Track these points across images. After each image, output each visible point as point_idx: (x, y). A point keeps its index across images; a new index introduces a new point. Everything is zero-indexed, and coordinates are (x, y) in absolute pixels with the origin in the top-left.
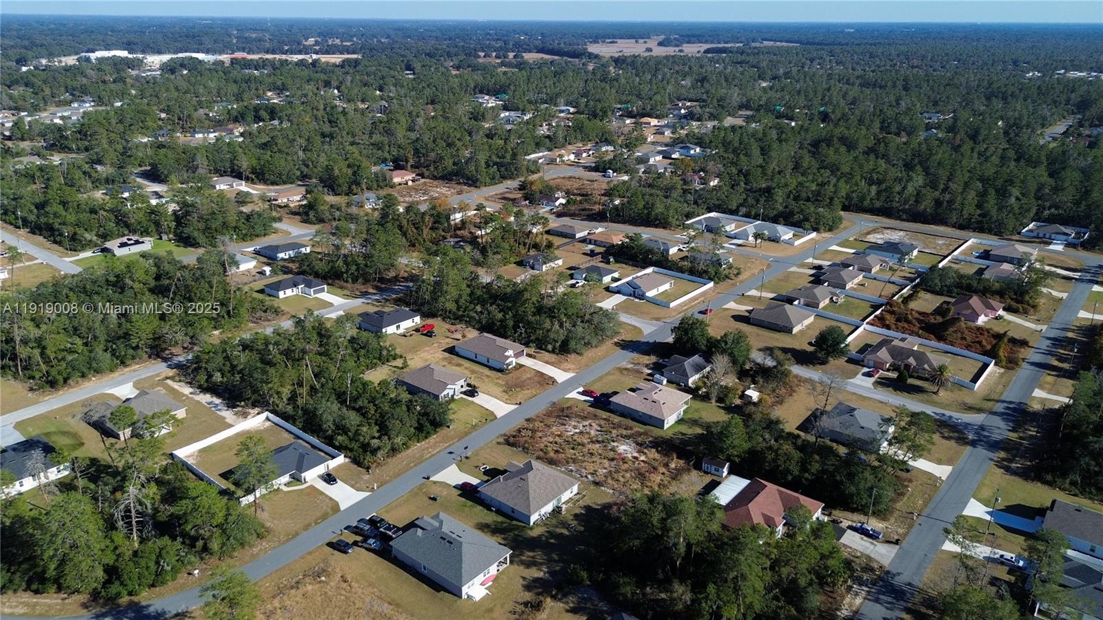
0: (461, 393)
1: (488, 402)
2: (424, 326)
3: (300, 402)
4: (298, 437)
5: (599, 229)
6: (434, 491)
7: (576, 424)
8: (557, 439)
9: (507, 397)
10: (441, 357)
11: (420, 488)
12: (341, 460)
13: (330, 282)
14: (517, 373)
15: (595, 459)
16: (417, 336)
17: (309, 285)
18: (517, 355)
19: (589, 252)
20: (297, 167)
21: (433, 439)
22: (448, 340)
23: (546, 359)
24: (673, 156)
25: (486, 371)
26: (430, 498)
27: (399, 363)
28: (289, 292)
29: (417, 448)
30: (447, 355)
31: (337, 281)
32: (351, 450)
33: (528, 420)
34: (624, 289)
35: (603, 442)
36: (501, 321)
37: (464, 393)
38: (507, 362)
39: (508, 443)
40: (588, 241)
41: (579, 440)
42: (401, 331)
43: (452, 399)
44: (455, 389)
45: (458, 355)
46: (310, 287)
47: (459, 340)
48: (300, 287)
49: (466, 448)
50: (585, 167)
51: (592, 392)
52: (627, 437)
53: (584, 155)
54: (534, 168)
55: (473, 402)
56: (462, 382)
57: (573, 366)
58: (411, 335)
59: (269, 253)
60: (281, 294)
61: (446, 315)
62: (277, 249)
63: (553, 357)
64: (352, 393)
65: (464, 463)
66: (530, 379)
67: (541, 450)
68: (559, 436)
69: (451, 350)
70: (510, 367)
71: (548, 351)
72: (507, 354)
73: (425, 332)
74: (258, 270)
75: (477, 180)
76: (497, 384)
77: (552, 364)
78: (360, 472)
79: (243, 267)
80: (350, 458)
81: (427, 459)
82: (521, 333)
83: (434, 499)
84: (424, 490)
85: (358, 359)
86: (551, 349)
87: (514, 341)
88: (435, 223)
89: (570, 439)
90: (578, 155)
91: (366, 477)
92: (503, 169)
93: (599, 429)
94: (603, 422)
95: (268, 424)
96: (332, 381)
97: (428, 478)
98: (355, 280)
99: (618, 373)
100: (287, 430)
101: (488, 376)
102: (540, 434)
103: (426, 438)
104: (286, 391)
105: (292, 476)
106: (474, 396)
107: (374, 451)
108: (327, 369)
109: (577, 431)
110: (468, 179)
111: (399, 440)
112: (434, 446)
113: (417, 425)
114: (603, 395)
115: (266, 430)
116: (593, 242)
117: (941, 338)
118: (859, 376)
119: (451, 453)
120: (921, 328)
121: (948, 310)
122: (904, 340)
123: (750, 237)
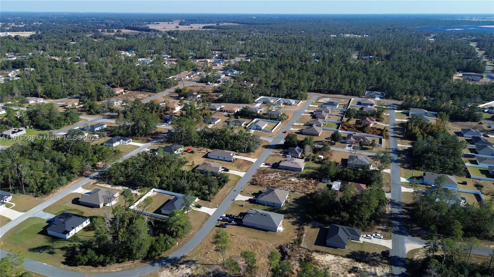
35: (285, 179)
40: (223, 111)
52: (292, 176)
93: (280, 175)
116: (226, 111)
117: (364, 132)
118: (347, 147)
120: (356, 129)
121: (362, 122)
122: (355, 134)
123: (281, 104)
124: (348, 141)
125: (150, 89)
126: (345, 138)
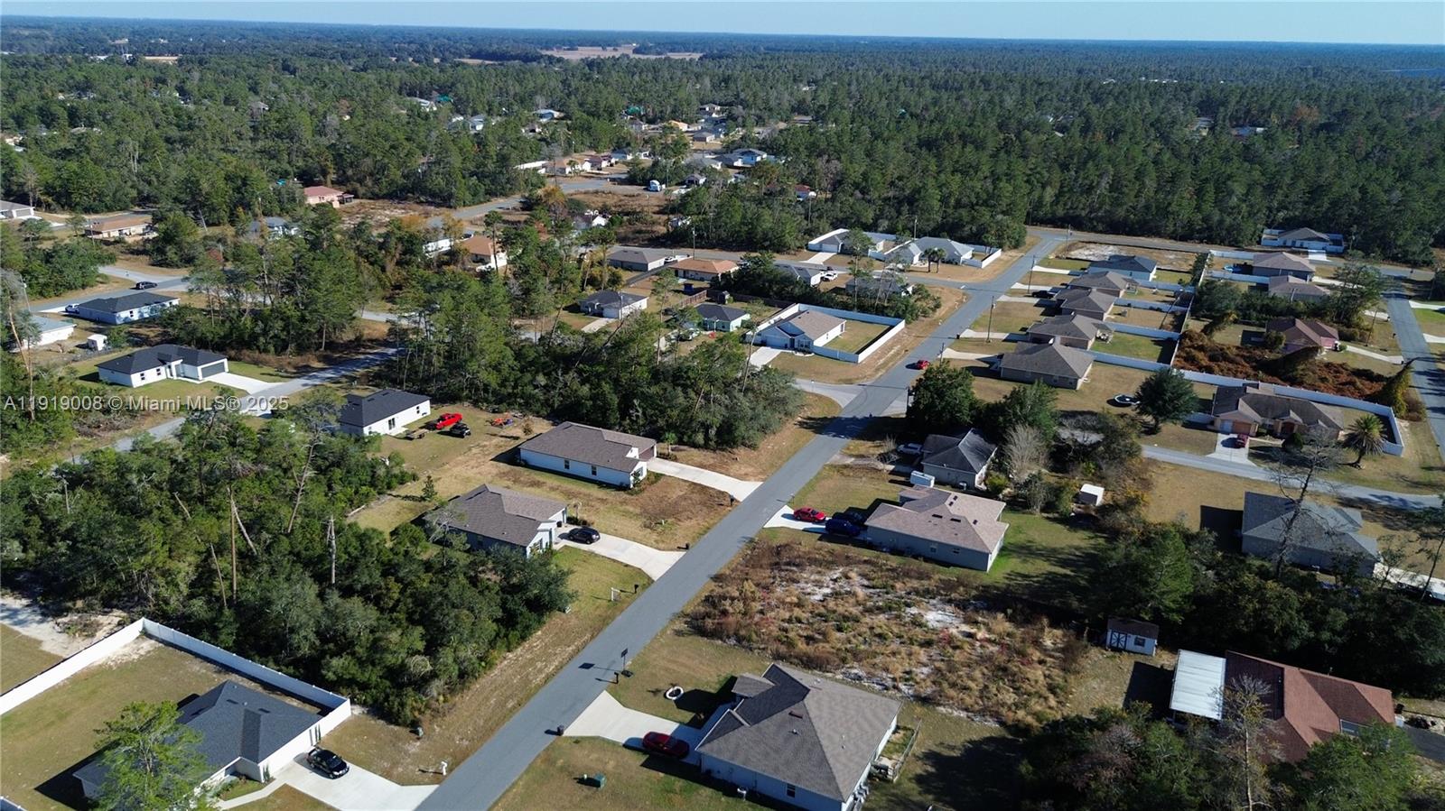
0: (563, 536)
1: (623, 551)
2: (442, 418)
4: (227, 669)
5: (680, 257)
6: (586, 762)
7: (817, 577)
8: (797, 612)
9: (654, 536)
10: (495, 471)
12: (345, 712)
13: (233, 353)
14: (655, 490)
15: (894, 646)
16: (433, 438)
17: (192, 361)
18: (646, 455)
19: (682, 288)
20: (129, 184)
21: (538, 639)
22: (496, 440)
23: (697, 460)
24: (735, 164)
25: (595, 491)
26: (582, 782)
27: (414, 489)
28: (151, 375)
29: (508, 663)
30: (504, 467)
31: (245, 352)
32: (364, 687)
33: (717, 578)
34: (770, 337)
35: (890, 609)
37: (571, 536)
38: (634, 469)
39: (701, 632)
40: (672, 272)
41: (841, 609)
42: (399, 429)
43: (550, 552)
44: (549, 533)
45: (527, 465)
46: (196, 364)
47: (517, 438)
48: (173, 364)
49: (624, 654)
50: (614, 180)
51: (813, 513)
52: (927, 593)
53: (605, 164)
54: (534, 180)
55: (592, 554)
56: (558, 517)
57: (750, 470)
58: (420, 437)
59: (98, 313)
60: (136, 379)
61: (479, 396)
62: (114, 305)
63: (707, 456)
64: (339, 558)
66: (684, 498)
67: (778, 640)
68: (799, 605)
69: (511, 457)
70: (641, 478)
71: (695, 445)
72: (629, 455)
73: (447, 429)
74: (78, 343)
75: (451, 196)
76: (626, 514)
77: (712, 468)
78: (398, 738)
79: (48, 338)
80: (364, 704)
81: (539, 687)
82: (637, 416)
83: (593, 783)
84: (560, 763)
85: (330, 488)
86: (702, 442)
87: (625, 431)
88: (404, 253)
89: (822, 610)
90: (595, 163)
91: (414, 747)
92: (487, 181)
93: (866, 583)
94: (867, 569)
95: (148, 645)
96: (288, 536)
97: (559, 733)
98: (281, 348)
99: (836, 476)
100: (197, 655)
101: (602, 501)
102: (757, 606)
103: (523, 638)
105: (234, 772)
106: (592, 541)
107: (421, 683)
108: (274, 512)
109: (828, 591)
111: (468, 652)
112: (546, 656)
113: (499, 614)
114: (837, 516)
115: (146, 661)
116: (681, 273)
117: (1294, 382)
118: (1219, 447)
119: (587, 666)
120: (1254, 368)
121: (1279, 339)
122: (1257, 387)
123: (916, 259)
124: (1226, 417)
125: (433, 195)
126: (1205, 405)
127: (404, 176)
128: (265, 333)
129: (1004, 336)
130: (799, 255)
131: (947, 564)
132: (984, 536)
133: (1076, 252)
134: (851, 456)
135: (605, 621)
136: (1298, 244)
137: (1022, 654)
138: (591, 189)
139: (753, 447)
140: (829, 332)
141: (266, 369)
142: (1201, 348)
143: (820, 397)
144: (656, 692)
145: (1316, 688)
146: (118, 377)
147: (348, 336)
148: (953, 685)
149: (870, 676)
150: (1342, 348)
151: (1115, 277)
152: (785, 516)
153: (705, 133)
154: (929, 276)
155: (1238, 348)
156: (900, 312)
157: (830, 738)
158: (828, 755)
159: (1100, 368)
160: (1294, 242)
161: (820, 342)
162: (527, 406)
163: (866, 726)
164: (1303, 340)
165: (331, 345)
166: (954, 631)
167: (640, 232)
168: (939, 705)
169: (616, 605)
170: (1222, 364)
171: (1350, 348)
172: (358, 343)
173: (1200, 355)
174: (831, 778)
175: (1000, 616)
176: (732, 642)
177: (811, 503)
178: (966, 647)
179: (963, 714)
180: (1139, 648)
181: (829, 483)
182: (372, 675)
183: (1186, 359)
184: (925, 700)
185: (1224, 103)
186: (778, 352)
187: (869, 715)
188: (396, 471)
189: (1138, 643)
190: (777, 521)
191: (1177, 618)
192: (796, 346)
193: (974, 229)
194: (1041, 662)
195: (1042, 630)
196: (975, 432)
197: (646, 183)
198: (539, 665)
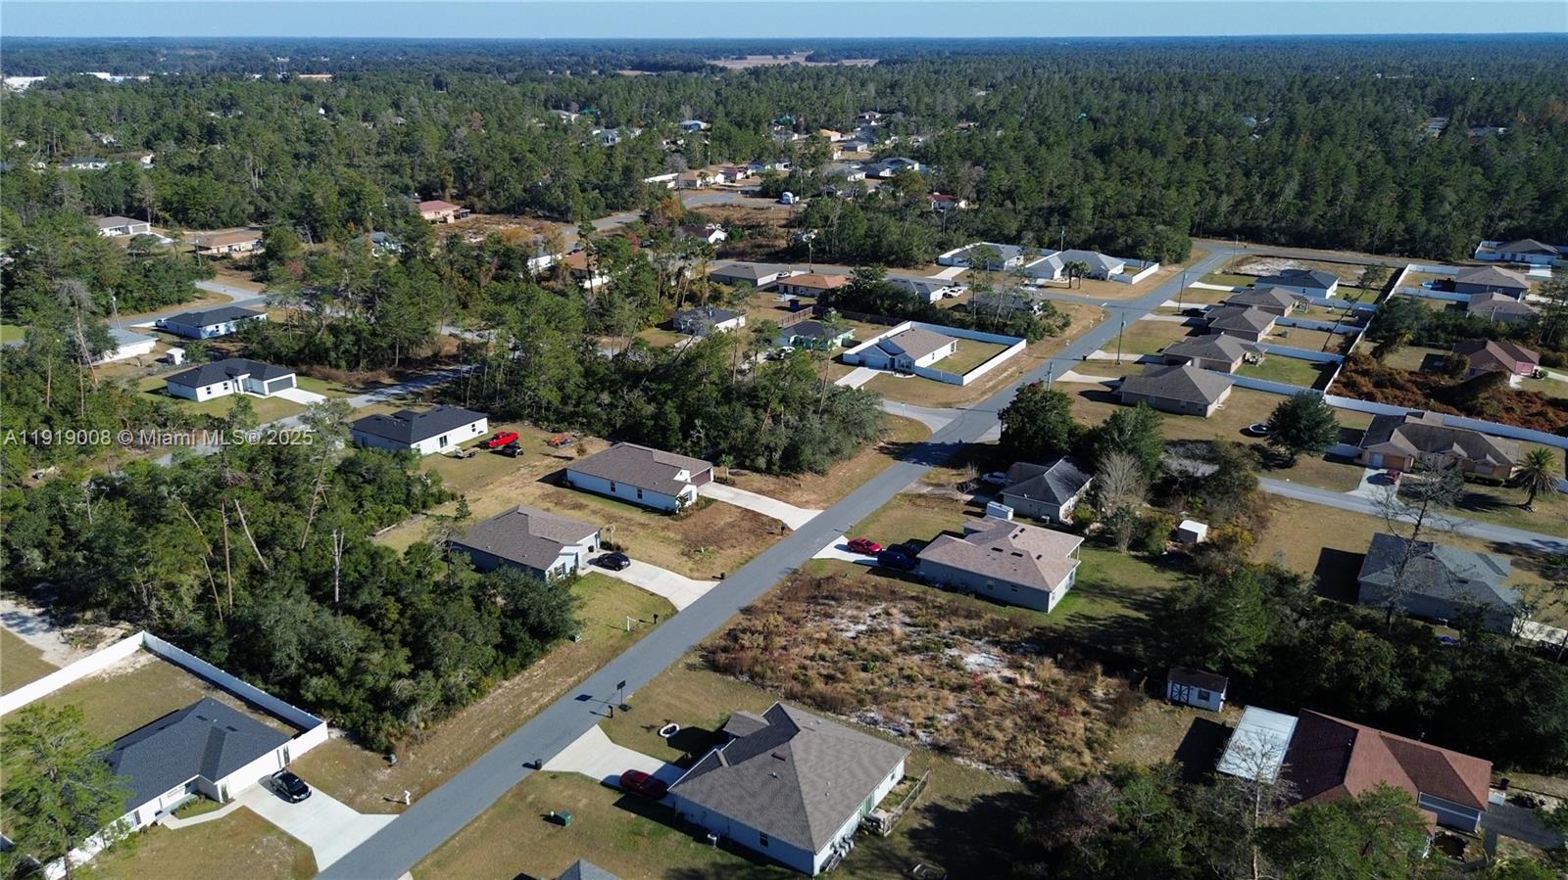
0: (591, 562)
1: (652, 579)
2: (497, 437)
3: (223, 602)
4: (217, 686)
5: (796, 273)
6: (557, 799)
7: (855, 613)
8: (823, 649)
9: (690, 564)
10: (538, 492)
11: (520, 793)
12: (320, 734)
13: (304, 368)
14: (705, 515)
15: (921, 690)
16: (484, 457)
17: (259, 375)
18: (699, 480)
19: (788, 305)
20: (248, 200)
21: (539, 668)
22: (548, 461)
23: (756, 485)
24: (882, 174)
25: (638, 516)
26: (548, 818)
27: (449, 509)
28: (218, 390)
29: (503, 692)
30: (549, 488)
31: (318, 367)
32: (346, 709)
33: (747, 611)
34: (871, 358)
35: (927, 649)
36: (653, 417)
37: (599, 562)
38: (682, 493)
39: (713, 666)
40: (781, 288)
41: (872, 648)
42: (451, 447)
43: (574, 577)
44: (577, 554)
45: (573, 487)
46: (263, 378)
47: (571, 459)
48: (240, 378)
49: (621, 685)
50: (745, 193)
51: (869, 544)
52: (973, 634)
53: (740, 176)
54: (661, 193)
55: (619, 581)
56: (590, 540)
57: (813, 497)
58: (470, 456)
59: (184, 327)
60: (202, 393)
61: (539, 414)
62: (200, 319)
63: (769, 482)
64: (344, 575)
65: (618, 722)
66: (732, 525)
67: (795, 678)
68: (826, 642)
69: (558, 479)
70: (688, 503)
71: (757, 470)
72: (678, 478)
73: (500, 448)
74: (159, 357)
75: (568, 209)
76: (665, 540)
77: (770, 494)
78: (369, 764)
79: (126, 352)
80: (343, 728)
81: (529, 717)
82: (699, 438)
83: (558, 821)
84: (530, 798)
85: (361, 506)
86: (764, 466)
87: (686, 454)
88: (501, 268)
89: (852, 648)
90: (730, 175)
91: (384, 774)
92: (609, 195)
93: (908, 620)
94: (912, 605)
95: (146, 659)
96: (300, 552)
97: (537, 766)
98: (353, 365)
99: (907, 505)
100: (189, 670)
101: (643, 526)
102: (781, 641)
103: (523, 666)
104: (189, 583)
105: (194, 789)
106: (620, 568)
107: (401, 709)
108: (289, 527)
109: (863, 628)
110: (551, 209)
111: (458, 678)
112: (543, 686)
113: (500, 640)
114: (893, 548)
115: (140, 675)
116: (791, 289)
117: (1471, 412)
118: (1364, 484)
119: (584, 698)
120: (1427, 396)
121: (1461, 364)
122: (1421, 416)
123: (1057, 274)
124: (1376, 450)
126: (1352, 436)
127: (525, 190)
128: (336, 347)
129: (1137, 357)
130: (927, 269)
131: (1003, 603)
132: (1048, 575)
133: (1247, 267)
134: (929, 484)
135: (615, 652)
136: (1519, 257)
137: (1065, 704)
138: (719, 202)
139: (822, 473)
140: (935, 352)
141: (335, 385)
142: (1365, 373)
143: (911, 421)
144: (649, 729)
145: (1396, 755)
146: (184, 390)
147: (426, 352)
148: (977, 735)
149: (888, 721)
150: (1542, 375)
151: (1280, 293)
152: (839, 547)
153: (856, 143)
154: (1069, 292)
155: (1411, 373)
156: (1022, 331)
157: (813, 784)
158: (806, 802)
159: (1240, 394)
160: (1514, 256)
161: (923, 362)
162: (589, 425)
163: (859, 773)
164: (1493, 365)
165: (406, 362)
166: (995, 676)
167: (760, 246)
168: (958, 755)
169: (632, 635)
170: (1388, 391)
171: (1552, 374)
172: (435, 359)
173: (1362, 380)
174: (806, 828)
175: (1048, 661)
176: (746, 678)
177: (869, 535)
178: (1003, 694)
179: (982, 767)
180: (1203, 703)
181: (898, 513)
182: (355, 697)
183: (1345, 385)
184: (942, 750)
185: (1463, 101)
186: (876, 372)
187: (866, 761)
188: (434, 490)
189: (1201, 696)
190: (829, 552)
191: (1249, 670)
192: (896, 366)
193: (1130, 241)
194: (1085, 714)
195: (1094, 678)
196: (1067, 460)
197: (778, 196)
198: (535, 695)
